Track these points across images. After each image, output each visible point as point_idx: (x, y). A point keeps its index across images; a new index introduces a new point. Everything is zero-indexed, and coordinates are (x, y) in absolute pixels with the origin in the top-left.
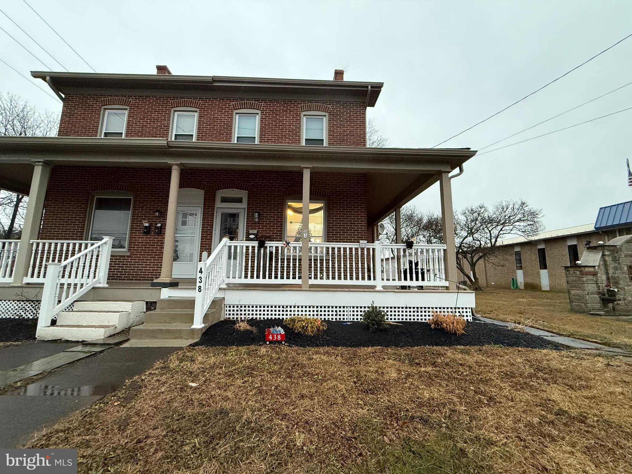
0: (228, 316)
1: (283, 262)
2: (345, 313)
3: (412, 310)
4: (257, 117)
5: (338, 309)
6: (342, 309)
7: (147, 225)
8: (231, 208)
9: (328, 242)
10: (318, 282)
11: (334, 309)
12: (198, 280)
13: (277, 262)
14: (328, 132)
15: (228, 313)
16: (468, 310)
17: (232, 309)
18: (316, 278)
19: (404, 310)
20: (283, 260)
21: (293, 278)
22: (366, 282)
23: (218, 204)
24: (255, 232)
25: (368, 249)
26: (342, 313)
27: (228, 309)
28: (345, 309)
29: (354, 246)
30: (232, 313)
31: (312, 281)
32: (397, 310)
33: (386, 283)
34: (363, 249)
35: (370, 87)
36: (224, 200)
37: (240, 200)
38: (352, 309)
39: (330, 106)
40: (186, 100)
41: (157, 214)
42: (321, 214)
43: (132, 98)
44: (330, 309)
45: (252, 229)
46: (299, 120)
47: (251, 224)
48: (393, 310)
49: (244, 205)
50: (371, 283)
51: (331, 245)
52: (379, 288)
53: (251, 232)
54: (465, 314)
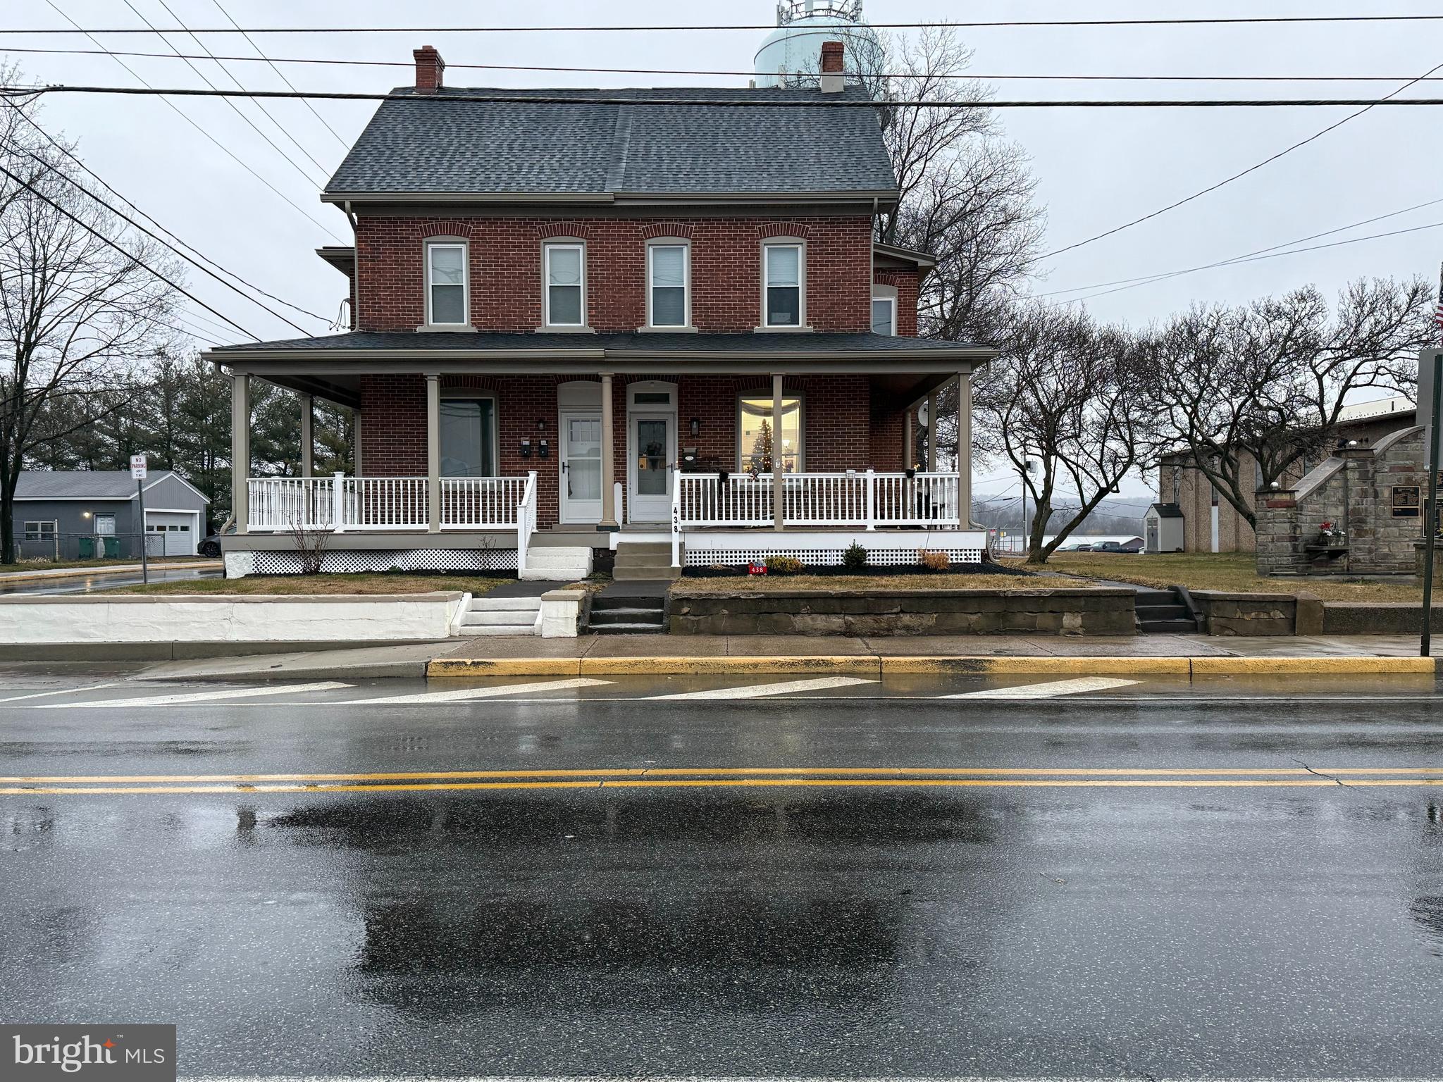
0: (689, 564)
1: (735, 497)
2: (828, 558)
3: (908, 553)
4: (685, 249)
5: (819, 554)
6: (824, 554)
7: (527, 443)
8: (653, 411)
9: (807, 471)
10: (795, 522)
11: (815, 554)
12: (674, 520)
13: (727, 497)
14: (805, 275)
15: (689, 559)
16: (977, 552)
17: (693, 555)
18: (791, 517)
19: (899, 553)
20: (735, 493)
21: (764, 518)
22: (855, 522)
23: (631, 406)
24: (693, 450)
25: (858, 481)
26: (824, 558)
27: (689, 555)
28: (828, 554)
29: (839, 476)
30: (693, 559)
31: (787, 522)
32: (890, 553)
33: (880, 522)
34: (851, 481)
35: (876, 201)
36: (640, 399)
37: (664, 399)
38: (835, 553)
39: (810, 226)
40: (563, 223)
41: (541, 426)
42: (796, 413)
43: (472, 223)
44: (810, 554)
45: (687, 446)
46: (757, 256)
47: (686, 438)
48: (885, 553)
49: (673, 406)
50: (861, 522)
51: (810, 476)
52: (871, 528)
53: (686, 450)
54: (972, 557)
